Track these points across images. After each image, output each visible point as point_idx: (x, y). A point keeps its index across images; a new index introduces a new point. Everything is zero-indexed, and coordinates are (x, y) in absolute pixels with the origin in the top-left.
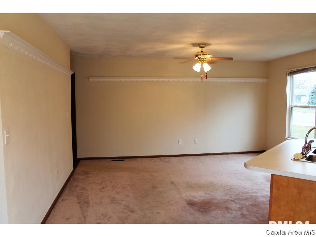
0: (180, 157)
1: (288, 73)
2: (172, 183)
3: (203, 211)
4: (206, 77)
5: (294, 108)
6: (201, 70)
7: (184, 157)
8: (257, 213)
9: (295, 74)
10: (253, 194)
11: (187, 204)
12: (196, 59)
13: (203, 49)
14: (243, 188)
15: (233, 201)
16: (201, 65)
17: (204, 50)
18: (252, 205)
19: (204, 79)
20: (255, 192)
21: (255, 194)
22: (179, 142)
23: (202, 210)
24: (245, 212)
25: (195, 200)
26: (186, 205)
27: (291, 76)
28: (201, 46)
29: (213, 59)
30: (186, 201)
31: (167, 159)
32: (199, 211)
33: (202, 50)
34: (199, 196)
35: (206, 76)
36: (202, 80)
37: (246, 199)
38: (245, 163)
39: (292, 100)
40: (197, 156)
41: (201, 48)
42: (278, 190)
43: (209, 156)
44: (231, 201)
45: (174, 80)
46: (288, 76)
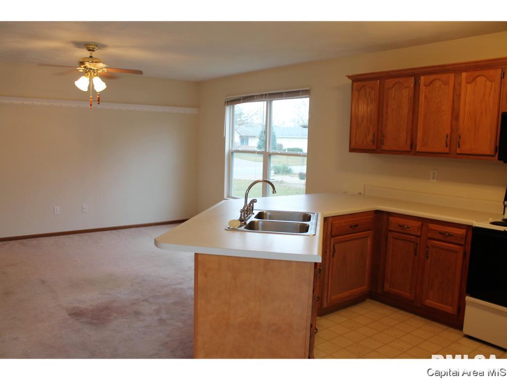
0: (57, 237)
1: (227, 102)
2: (43, 282)
3: (96, 324)
4: (99, 100)
5: (235, 154)
6: (89, 88)
7: (65, 236)
8: (182, 314)
9: (236, 104)
10: (177, 286)
11: (70, 315)
12: (81, 69)
13: (93, 52)
14: (162, 278)
15: (146, 300)
16: (90, 80)
17: (94, 54)
18: (175, 303)
19: (95, 105)
20: (181, 283)
21: (180, 286)
22: (55, 211)
23: (95, 321)
24: (164, 316)
25: (83, 306)
26: (67, 316)
27: (231, 106)
28: (90, 47)
29: (110, 70)
30: (67, 310)
31: (34, 242)
32: (90, 323)
33: (91, 54)
34: (90, 298)
35: (99, 98)
36: (91, 105)
37: (167, 295)
38: (155, 240)
39: (232, 142)
40: (88, 234)
41: (90, 50)
42: (206, 276)
43: (108, 232)
44: (143, 301)
45: (44, 103)
46: (227, 105)
